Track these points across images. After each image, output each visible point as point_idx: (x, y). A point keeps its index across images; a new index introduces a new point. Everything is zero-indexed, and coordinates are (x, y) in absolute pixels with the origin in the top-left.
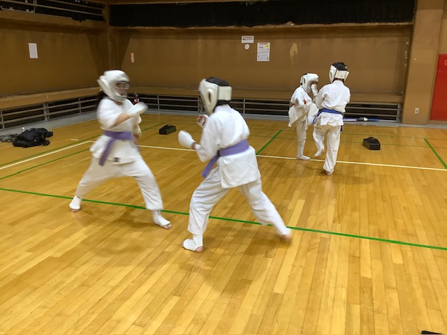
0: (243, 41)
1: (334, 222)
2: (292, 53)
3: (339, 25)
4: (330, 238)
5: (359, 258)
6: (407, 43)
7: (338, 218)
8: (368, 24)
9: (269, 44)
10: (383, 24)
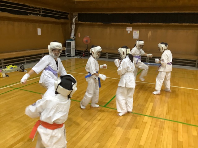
0: (127, 30)
1: (166, 114)
2: (149, 36)
4: (165, 122)
5: (178, 131)
7: (168, 113)
9: (139, 31)
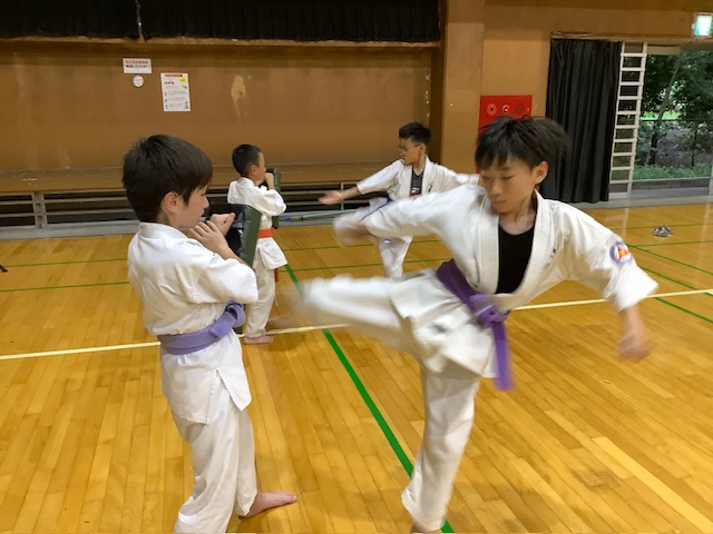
0: (127, 70)
2: (235, 95)
3: (321, 43)
6: (427, 78)
8: (370, 44)
9: (185, 76)
10: (395, 44)
